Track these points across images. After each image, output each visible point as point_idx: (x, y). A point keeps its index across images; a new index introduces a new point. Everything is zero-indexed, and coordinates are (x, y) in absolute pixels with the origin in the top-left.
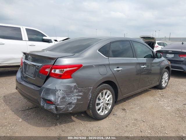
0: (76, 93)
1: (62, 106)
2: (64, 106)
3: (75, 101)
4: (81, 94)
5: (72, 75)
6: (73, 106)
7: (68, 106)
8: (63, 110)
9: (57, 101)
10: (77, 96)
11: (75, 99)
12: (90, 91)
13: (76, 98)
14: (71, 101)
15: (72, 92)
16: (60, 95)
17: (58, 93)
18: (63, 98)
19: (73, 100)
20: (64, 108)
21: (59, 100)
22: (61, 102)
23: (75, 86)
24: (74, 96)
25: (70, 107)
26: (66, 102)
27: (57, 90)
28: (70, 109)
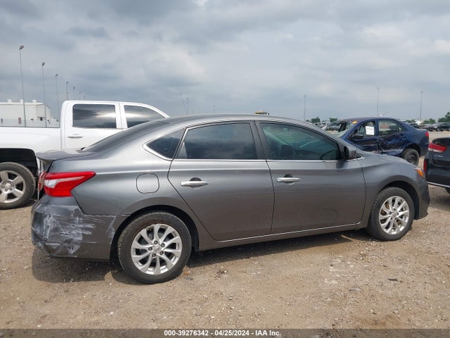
0: (80, 223)
1: (53, 244)
2: (59, 244)
3: (80, 238)
4: (90, 226)
5: (72, 191)
6: (77, 247)
7: (66, 244)
8: (57, 252)
9: (45, 235)
10: (82, 229)
11: (78, 233)
12: (112, 223)
13: (81, 232)
14: (71, 237)
15: (71, 221)
16: (50, 225)
17: (46, 221)
18: (56, 230)
19: (74, 234)
20: (58, 247)
21: (48, 232)
22: (51, 237)
23: (76, 210)
24: (77, 228)
25: (70, 248)
26: (61, 237)
27: (46, 216)
28: (72, 252)
